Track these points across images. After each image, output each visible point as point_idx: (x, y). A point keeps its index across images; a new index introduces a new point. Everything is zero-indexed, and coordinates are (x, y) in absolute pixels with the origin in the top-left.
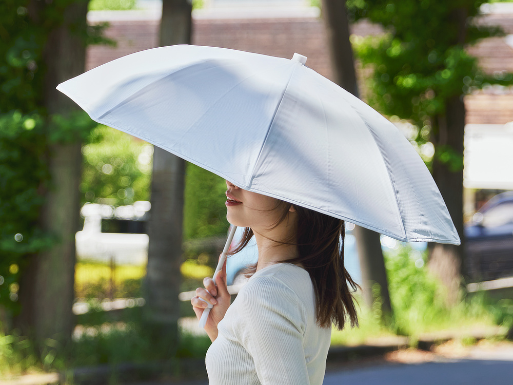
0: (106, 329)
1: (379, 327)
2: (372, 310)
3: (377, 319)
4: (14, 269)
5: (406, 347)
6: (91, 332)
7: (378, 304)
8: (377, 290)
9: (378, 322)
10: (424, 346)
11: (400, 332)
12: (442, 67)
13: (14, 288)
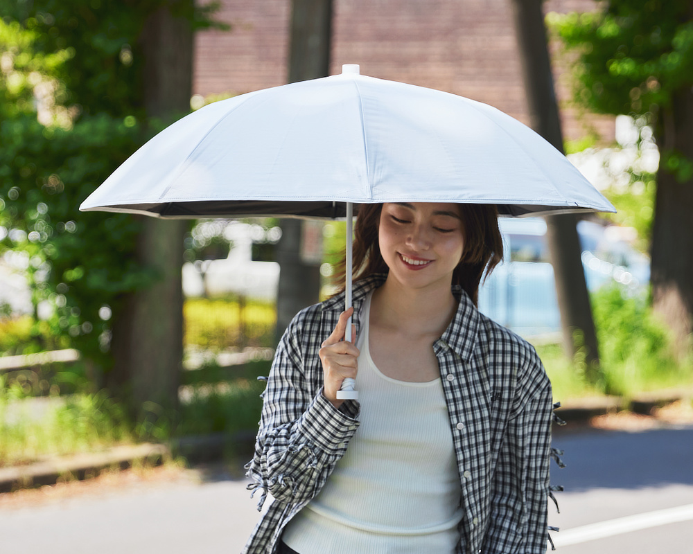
0: (224, 389)
1: (582, 385)
2: (573, 363)
3: (582, 374)
4: (105, 313)
5: (618, 410)
6: (205, 391)
7: (581, 355)
8: (579, 337)
9: (582, 377)
10: (641, 408)
11: (609, 391)
12: (669, 49)
13: (105, 338)
